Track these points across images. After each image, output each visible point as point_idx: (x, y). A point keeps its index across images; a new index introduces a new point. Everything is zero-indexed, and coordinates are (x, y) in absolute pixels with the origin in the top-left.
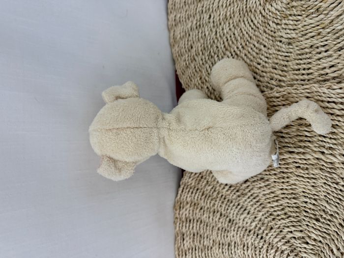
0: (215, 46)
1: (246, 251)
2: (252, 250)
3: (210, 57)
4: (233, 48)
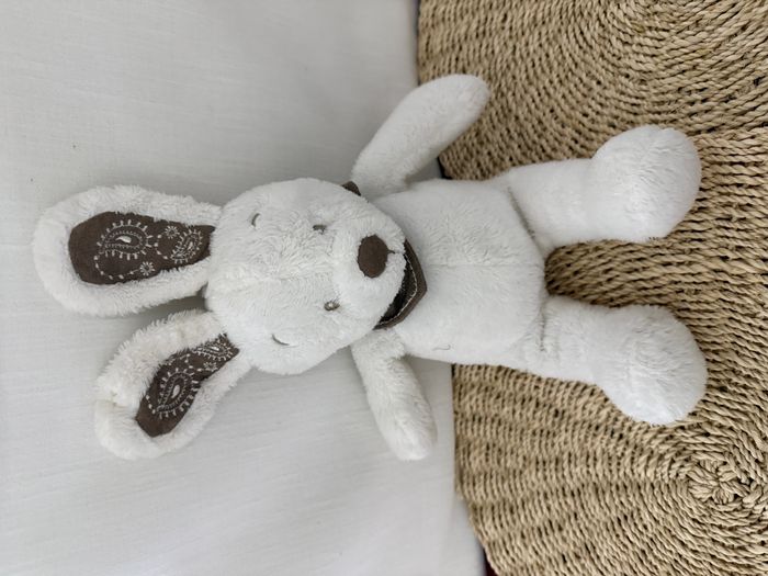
1: (592, 466)
2: (602, 463)
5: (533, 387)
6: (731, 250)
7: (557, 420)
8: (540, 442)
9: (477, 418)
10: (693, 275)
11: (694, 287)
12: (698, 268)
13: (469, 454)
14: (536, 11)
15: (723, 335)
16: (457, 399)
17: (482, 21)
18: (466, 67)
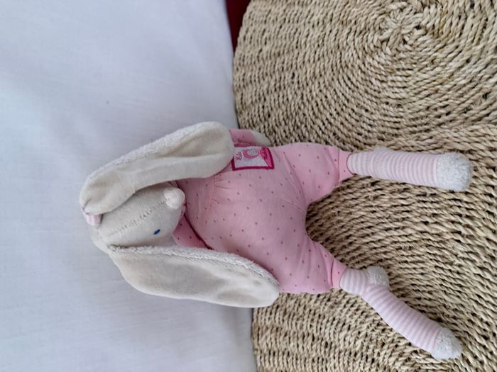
0: (301, 113)
3: (296, 128)
4: (326, 116)
6: (430, 217)
7: (327, 350)
10: (406, 236)
12: (409, 231)
15: (433, 279)
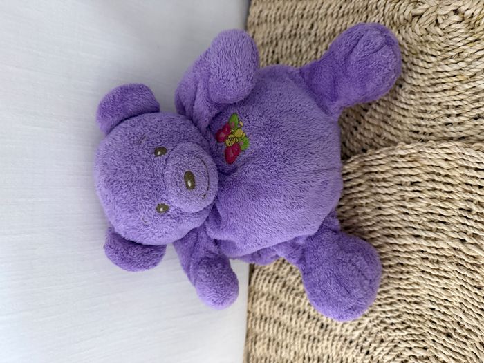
5: (307, 304)
8: (308, 344)
9: (264, 318)
11: (436, 258)
13: (255, 343)
14: (336, 25)
16: (251, 302)
17: (295, 26)
18: (280, 59)
